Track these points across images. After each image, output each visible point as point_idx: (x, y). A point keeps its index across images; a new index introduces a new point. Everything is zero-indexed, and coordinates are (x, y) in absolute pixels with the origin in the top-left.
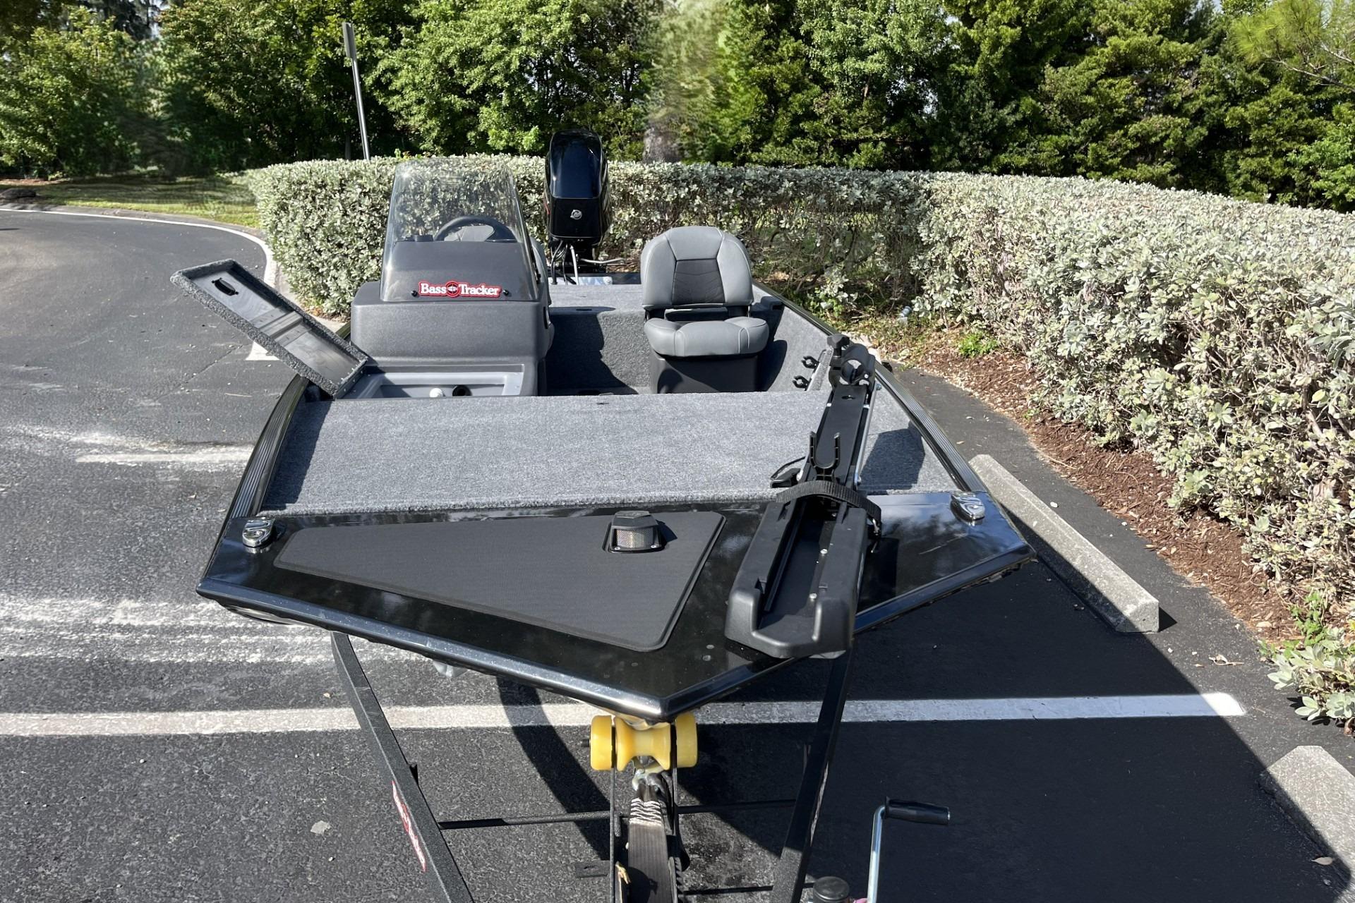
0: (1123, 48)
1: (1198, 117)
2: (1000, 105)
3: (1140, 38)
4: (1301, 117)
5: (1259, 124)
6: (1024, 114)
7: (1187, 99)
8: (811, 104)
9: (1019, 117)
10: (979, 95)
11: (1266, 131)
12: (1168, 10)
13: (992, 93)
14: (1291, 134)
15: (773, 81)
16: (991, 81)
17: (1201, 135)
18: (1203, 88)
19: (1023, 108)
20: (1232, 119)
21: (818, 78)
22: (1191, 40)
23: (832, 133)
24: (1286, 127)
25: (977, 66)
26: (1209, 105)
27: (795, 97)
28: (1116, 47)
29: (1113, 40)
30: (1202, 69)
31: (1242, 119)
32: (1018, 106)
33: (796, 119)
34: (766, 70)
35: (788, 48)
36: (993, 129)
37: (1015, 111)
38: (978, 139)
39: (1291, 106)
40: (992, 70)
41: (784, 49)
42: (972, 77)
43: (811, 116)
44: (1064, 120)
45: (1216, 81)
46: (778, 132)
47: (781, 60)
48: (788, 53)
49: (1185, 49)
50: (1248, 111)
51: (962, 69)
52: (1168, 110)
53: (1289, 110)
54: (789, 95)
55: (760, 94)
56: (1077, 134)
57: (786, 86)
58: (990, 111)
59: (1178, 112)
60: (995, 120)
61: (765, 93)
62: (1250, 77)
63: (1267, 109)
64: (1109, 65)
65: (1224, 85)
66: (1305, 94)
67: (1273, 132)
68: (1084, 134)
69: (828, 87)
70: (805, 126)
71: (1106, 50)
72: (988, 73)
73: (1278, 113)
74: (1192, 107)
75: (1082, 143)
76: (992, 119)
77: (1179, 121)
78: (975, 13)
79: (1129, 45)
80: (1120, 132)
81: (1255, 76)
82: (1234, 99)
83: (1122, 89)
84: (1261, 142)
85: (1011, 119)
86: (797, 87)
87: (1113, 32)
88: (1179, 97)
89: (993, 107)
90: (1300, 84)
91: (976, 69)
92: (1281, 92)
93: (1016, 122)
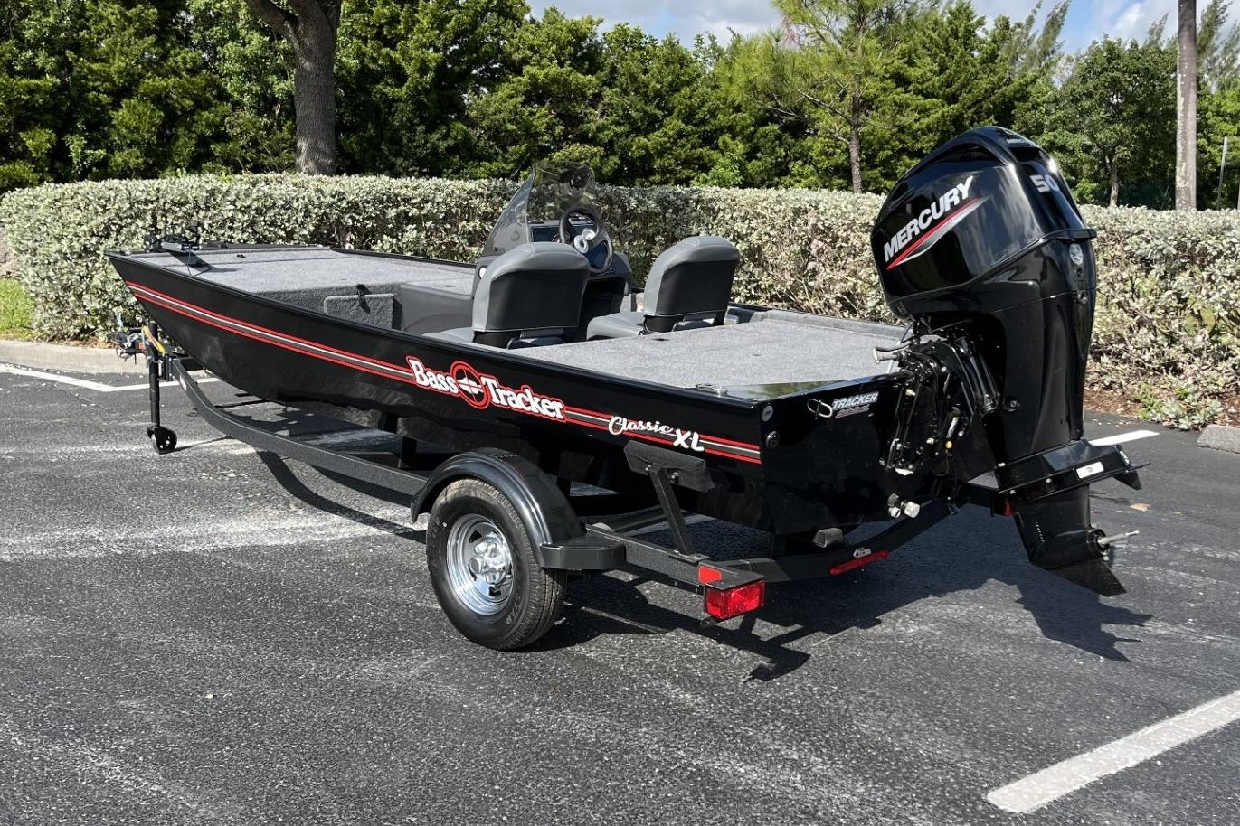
0: (541, 77)
1: (609, 147)
2: (431, 129)
3: (554, 69)
4: (694, 147)
5: (660, 154)
6: (455, 139)
7: (600, 129)
8: (222, 123)
9: (451, 142)
10: (409, 119)
11: (667, 161)
12: (570, 43)
13: (421, 117)
14: (687, 163)
15: (168, 96)
16: (419, 106)
17: (615, 163)
18: (611, 119)
19: (453, 133)
20: (638, 148)
21: (223, 96)
22: (591, 71)
23: (251, 158)
24: (683, 156)
25: (404, 88)
26: (617, 135)
27: (201, 116)
28: (533, 77)
29: (526, 69)
30: (606, 101)
31: (646, 148)
32: (449, 130)
33: (203, 142)
34: (160, 82)
35: (184, 58)
36: (427, 154)
37: (445, 137)
38: (413, 164)
39: (684, 136)
40: (419, 93)
41: (179, 59)
42: (399, 100)
43: (222, 137)
44: (491, 147)
45: (621, 113)
46: (179, 155)
47: (175, 72)
48: (185, 62)
49: (590, 81)
50: (651, 141)
51: (388, 90)
52: (583, 138)
53: (684, 141)
54: (192, 113)
55: (153, 110)
56: (505, 161)
57: (188, 103)
58: (422, 135)
59: (593, 141)
60: (429, 145)
61: (160, 110)
62: (647, 108)
63: (666, 139)
64: (525, 94)
65: (627, 117)
66: (695, 125)
67: (672, 161)
68: (514, 161)
69: (237, 105)
70: (217, 149)
71: (523, 80)
72: (415, 97)
73: (674, 143)
74: (605, 136)
75: (512, 171)
76: (425, 145)
77: (595, 150)
78: (389, 32)
79: (546, 76)
80: (546, 160)
81: (651, 109)
82: (637, 130)
83: (541, 116)
84: (664, 171)
85: (443, 145)
86: (202, 104)
87: (525, 61)
88: (593, 127)
89: (425, 132)
90: (688, 117)
91: (402, 92)
92: (674, 124)
93: (448, 149)
